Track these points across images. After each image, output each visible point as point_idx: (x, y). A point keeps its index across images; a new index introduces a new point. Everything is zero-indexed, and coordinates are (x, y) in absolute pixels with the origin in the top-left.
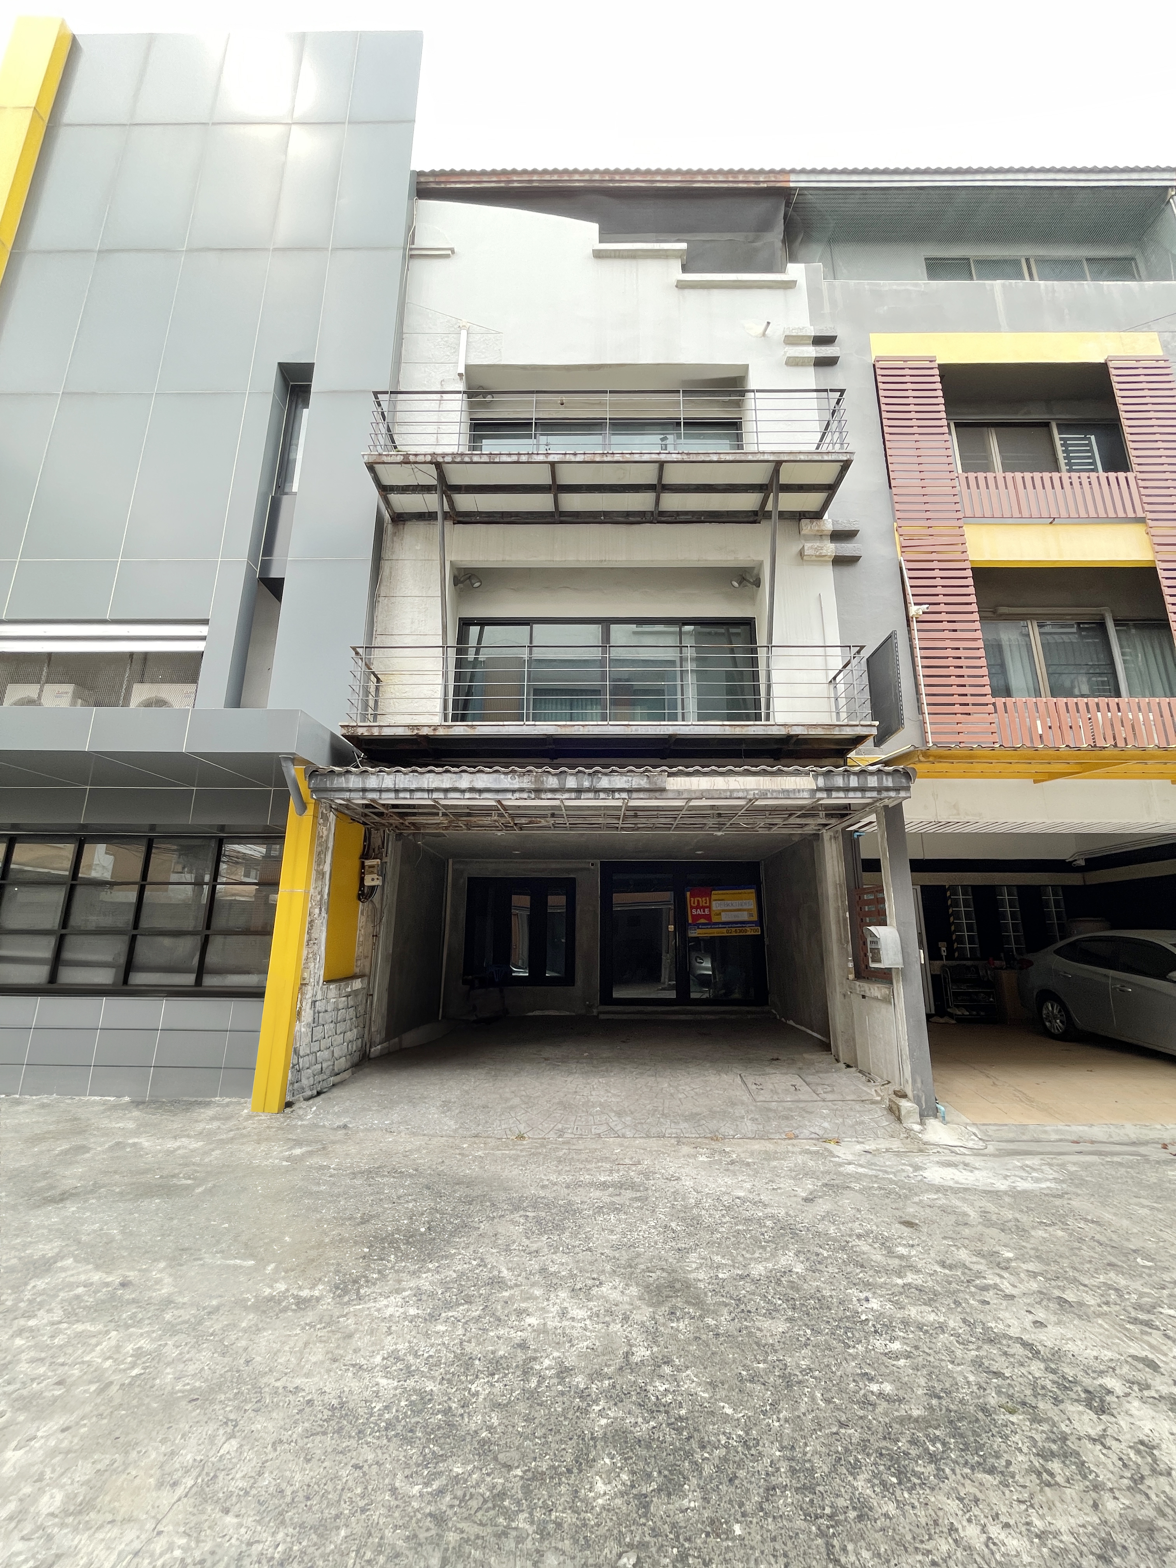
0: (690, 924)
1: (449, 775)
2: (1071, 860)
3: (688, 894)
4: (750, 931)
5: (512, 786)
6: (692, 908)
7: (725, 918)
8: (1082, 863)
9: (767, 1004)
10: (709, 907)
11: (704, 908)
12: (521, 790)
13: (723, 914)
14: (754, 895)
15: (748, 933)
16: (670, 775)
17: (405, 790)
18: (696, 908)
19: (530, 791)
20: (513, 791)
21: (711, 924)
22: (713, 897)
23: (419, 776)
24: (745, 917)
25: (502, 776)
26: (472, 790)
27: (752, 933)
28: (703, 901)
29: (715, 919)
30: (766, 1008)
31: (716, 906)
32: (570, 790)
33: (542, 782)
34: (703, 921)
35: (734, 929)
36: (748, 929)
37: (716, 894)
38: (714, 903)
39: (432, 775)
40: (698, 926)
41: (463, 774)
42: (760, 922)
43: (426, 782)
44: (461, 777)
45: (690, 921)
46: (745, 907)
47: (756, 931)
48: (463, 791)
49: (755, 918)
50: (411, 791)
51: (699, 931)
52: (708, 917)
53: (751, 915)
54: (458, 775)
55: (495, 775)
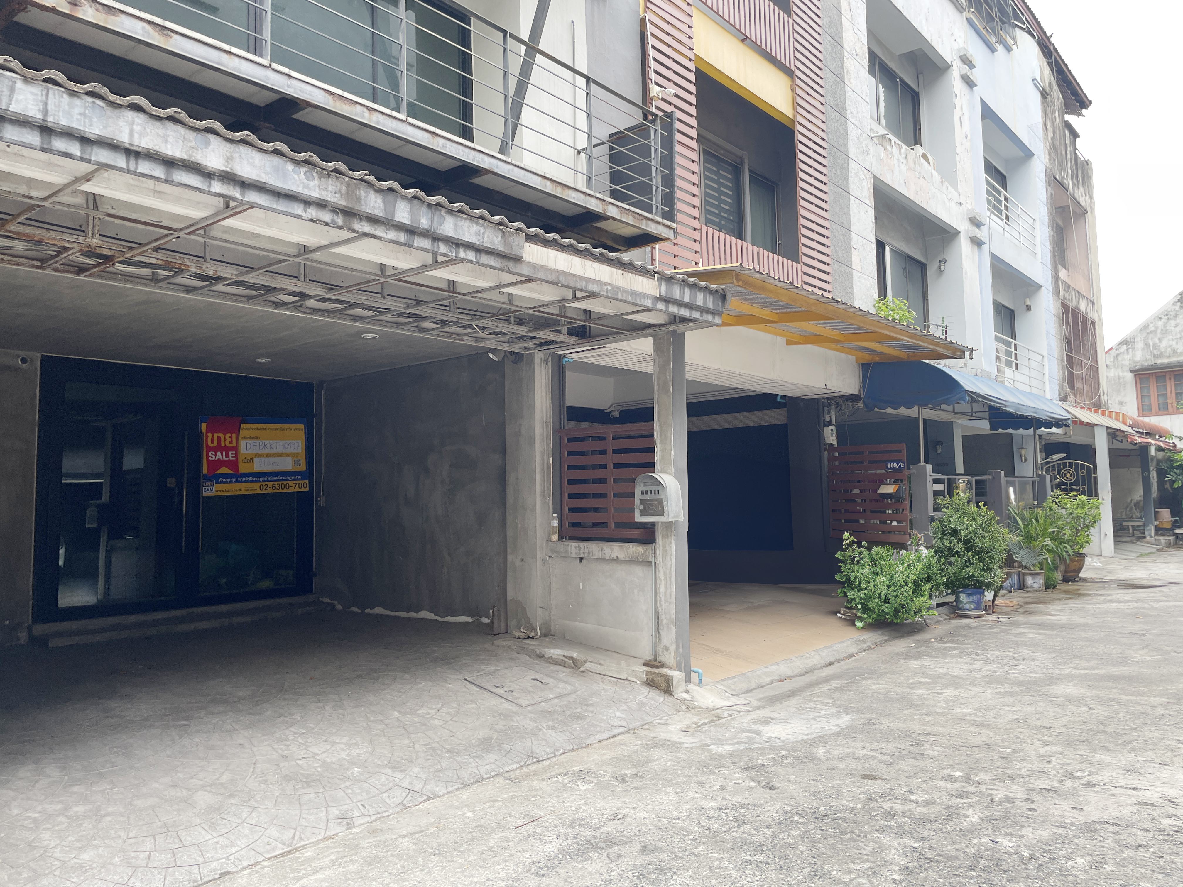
0: (205, 477)
1: (179, 128)
2: (609, 410)
3: (204, 426)
4: (294, 487)
5: (306, 192)
6: (209, 449)
7: (259, 466)
8: (616, 414)
9: (311, 591)
10: (236, 449)
11: (227, 449)
12: (321, 205)
13: (255, 460)
14: (302, 433)
15: (291, 490)
16: (529, 238)
17: (69, 134)
18: (216, 449)
19: (336, 210)
20: (307, 203)
21: (238, 477)
22: (242, 433)
23: (109, 111)
24: (287, 465)
25: (290, 167)
26: (228, 178)
27: (297, 490)
28: (226, 439)
29: (243, 468)
30: (311, 598)
31: (245, 447)
32: (400, 227)
33: (359, 199)
34: (224, 470)
35: (270, 484)
36: (291, 483)
37: (247, 429)
38: (243, 443)
39: (139, 118)
40: (217, 479)
41: (211, 137)
42: (308, 474)
43: (127, 130)
44: (207, 144)
45: (205, 471)
46: (289, 450)
47: (303, 486)
48: (208, 175)
49: (303, 467)
50: (85, 140)
51: (217, 487)
52: (233, 464)
53: (296, 463)
54: (200, 136)
55: (276, 160)
